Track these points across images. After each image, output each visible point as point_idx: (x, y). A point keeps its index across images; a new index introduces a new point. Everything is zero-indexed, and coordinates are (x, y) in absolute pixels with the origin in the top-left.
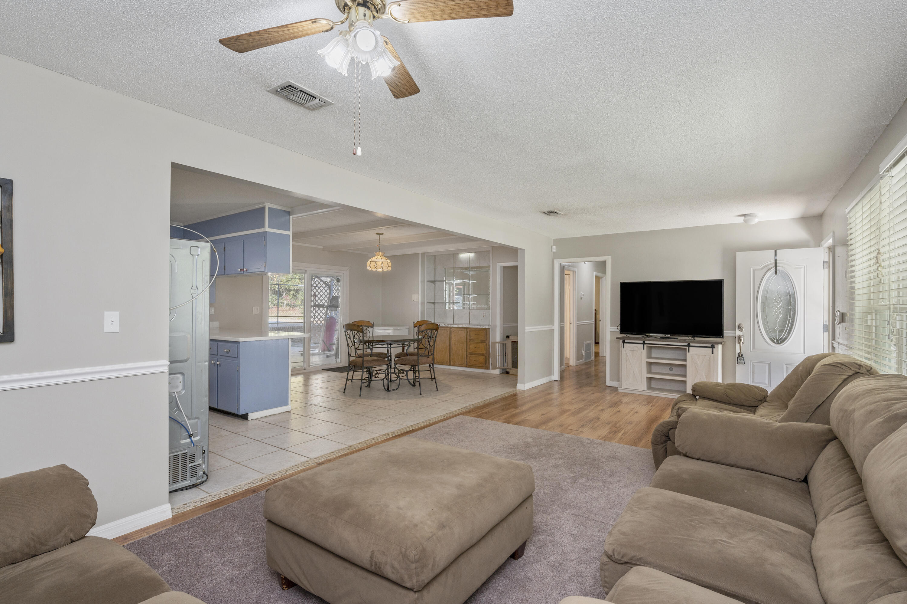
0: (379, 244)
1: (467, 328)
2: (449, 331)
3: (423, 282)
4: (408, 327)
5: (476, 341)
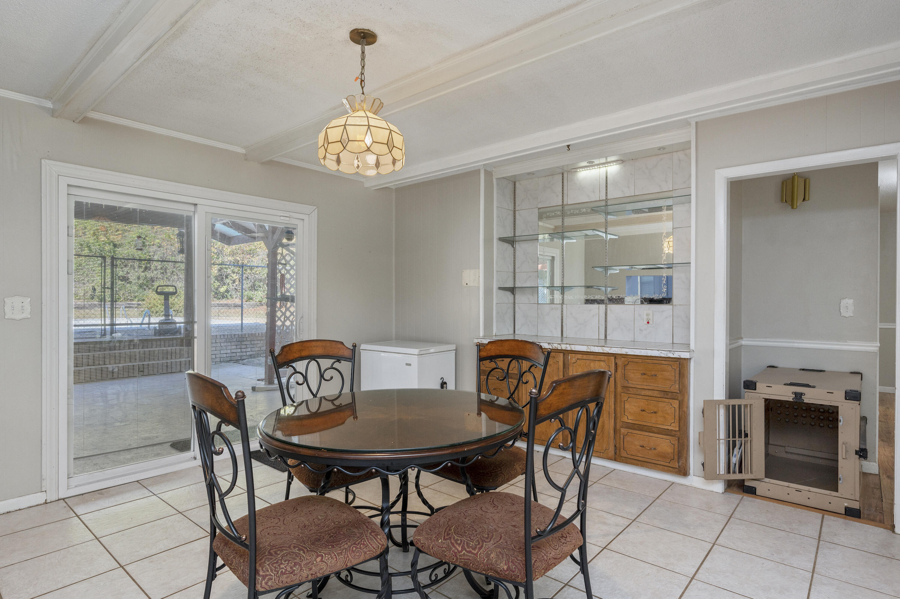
0: (362, 74)
1: (615, 355)
2: (561, 364)
3: (488, 241)
4: (453, 347)
5: (643, 393)
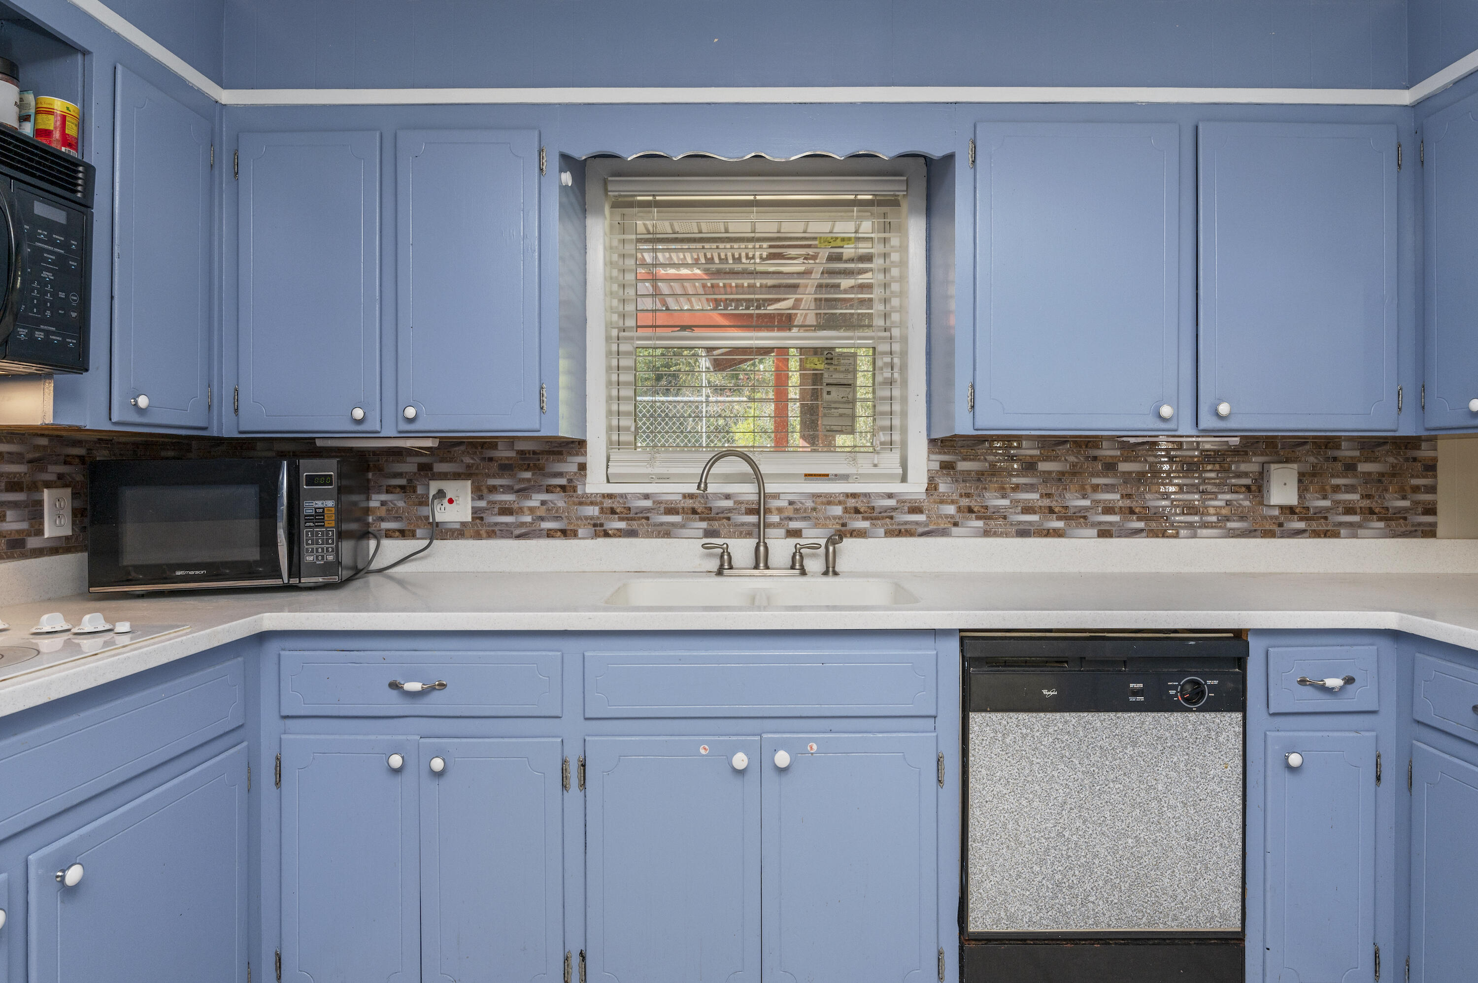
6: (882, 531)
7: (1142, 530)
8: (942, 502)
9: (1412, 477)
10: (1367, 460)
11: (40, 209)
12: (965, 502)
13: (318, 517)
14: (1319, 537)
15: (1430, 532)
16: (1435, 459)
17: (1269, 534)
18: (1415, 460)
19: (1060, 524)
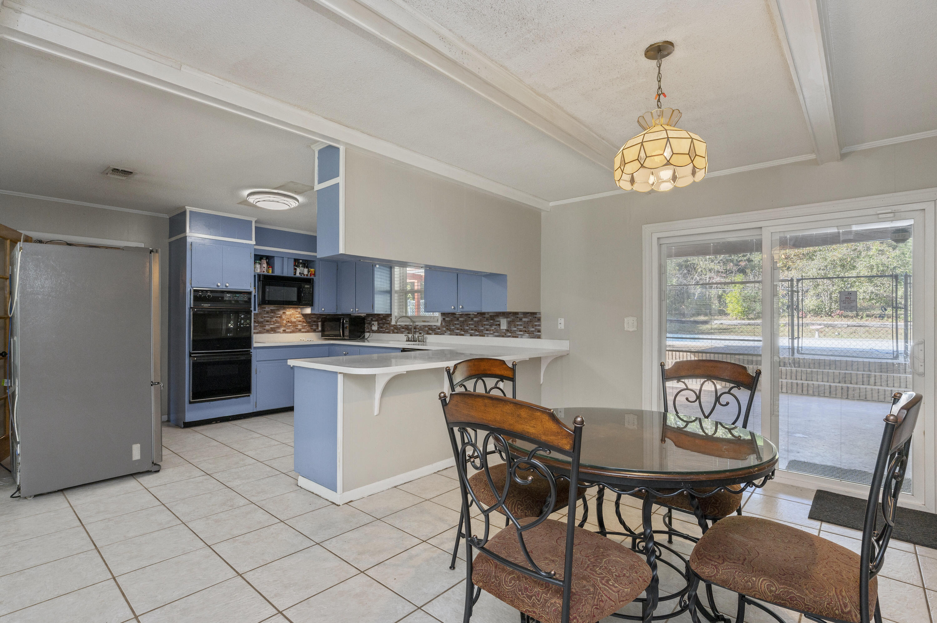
6: (433, 333)
7: (478, 335)
8: (443, 327)
9: (535, 322)
10: (525, 318)
11: (306, 286)
12: (447, 327)
13: (346, 328)
14: (514, 337)
15: (539, 337)
16: (540, 317)
17: (503, 336)
18: (535, 317)
19: (463, 333)
